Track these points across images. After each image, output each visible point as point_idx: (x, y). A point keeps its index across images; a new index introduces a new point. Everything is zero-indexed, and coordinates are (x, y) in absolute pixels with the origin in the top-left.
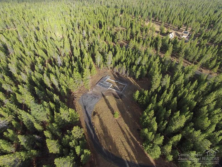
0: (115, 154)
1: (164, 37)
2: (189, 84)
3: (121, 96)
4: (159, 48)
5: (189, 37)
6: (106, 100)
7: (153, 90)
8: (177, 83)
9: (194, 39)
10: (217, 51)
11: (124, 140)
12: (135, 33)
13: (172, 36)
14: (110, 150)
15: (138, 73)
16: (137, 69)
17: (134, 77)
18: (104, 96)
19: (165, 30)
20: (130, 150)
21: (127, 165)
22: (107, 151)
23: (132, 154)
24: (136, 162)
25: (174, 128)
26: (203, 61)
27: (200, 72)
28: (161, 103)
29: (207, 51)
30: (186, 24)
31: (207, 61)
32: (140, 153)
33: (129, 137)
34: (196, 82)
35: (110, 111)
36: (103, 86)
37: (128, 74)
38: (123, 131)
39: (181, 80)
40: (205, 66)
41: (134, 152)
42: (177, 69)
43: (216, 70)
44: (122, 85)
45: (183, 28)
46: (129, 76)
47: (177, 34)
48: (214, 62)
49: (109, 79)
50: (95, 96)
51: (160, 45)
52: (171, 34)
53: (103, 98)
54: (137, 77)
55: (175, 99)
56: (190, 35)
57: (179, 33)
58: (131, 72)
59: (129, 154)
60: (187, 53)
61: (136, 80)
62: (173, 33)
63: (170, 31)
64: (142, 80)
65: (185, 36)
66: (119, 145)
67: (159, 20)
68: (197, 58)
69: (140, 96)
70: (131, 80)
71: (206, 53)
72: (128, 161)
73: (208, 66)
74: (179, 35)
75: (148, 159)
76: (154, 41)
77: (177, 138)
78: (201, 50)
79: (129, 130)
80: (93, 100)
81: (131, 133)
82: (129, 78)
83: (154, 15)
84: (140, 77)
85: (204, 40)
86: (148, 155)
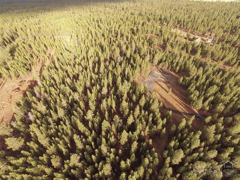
0: (174, 109)
1: (192, 42)
2: (216, 73)
3: (168, 82)
4: (189, 51)
5: (214, 41)
6: (159, 85)
7: (191, 77)
8: (208, 73)
9: (218, 43)
10: (237, 52)
11: (177, 103)
12: (166, 40)
13: (198, 41)
14: (170, 107)
15: (178, 68)
16: (177, 66)
17: (174, 71)
18: (156, 82)
19: (192, 36)
20: (182, 107)
21: (183, 113)
22: (169, 108)
23: (184, 109)
24: (187, 112)
25: (208, 95)
26: (226, 59)
27: (223, 68)
28: (198, 84)
29: (229, 52)
30: (209, 30)
31: (229, 60)
32: (189, 109)
33: (180, 102)
34: (221, 73)
35: (164, 90)
36: (154, 77)
37: (170, 69)
38: (175, 100)
39: (210, 71)
40: (228, 63)
41: (185, 108)
42: (207, 65)
43: (236, 66)
44: (167, 76)
45: (207, 34)
46: (170, 71)
47: (202, 39)
48: (234, 60)
49: (156, 72)
50: (150, 82)
51: (190, 48)
52: (197, 40)
53: (156, 83)
54: (177, 71)
55: (208, 81)
56: (214, 40)
57: (205, 38)
58: (172, 67)
59: (182, 109)
60: (213, 54)
61: (176, 73)
62: (199, 39)
63: (196, 37)
64: (181, 73)
65: (209, 41)
66: (175, 105)
67: (184, 27)
68: (221, 57)
69: (183, 81)
70: (173, 73)
71: (228, 54)
72: (183, 112)
73: (230, 64)
74: (205, 40)
75: (194, 111)
76: (185, 46)
77: (212, 98)
78: (225, 51)
79: (179, 99)
80: (150, 84)
81: (181, 101)
82: (170, 72)
83: (179, 22)
84: (179, 70)
85: (226, 44)
86: (194, 109)
